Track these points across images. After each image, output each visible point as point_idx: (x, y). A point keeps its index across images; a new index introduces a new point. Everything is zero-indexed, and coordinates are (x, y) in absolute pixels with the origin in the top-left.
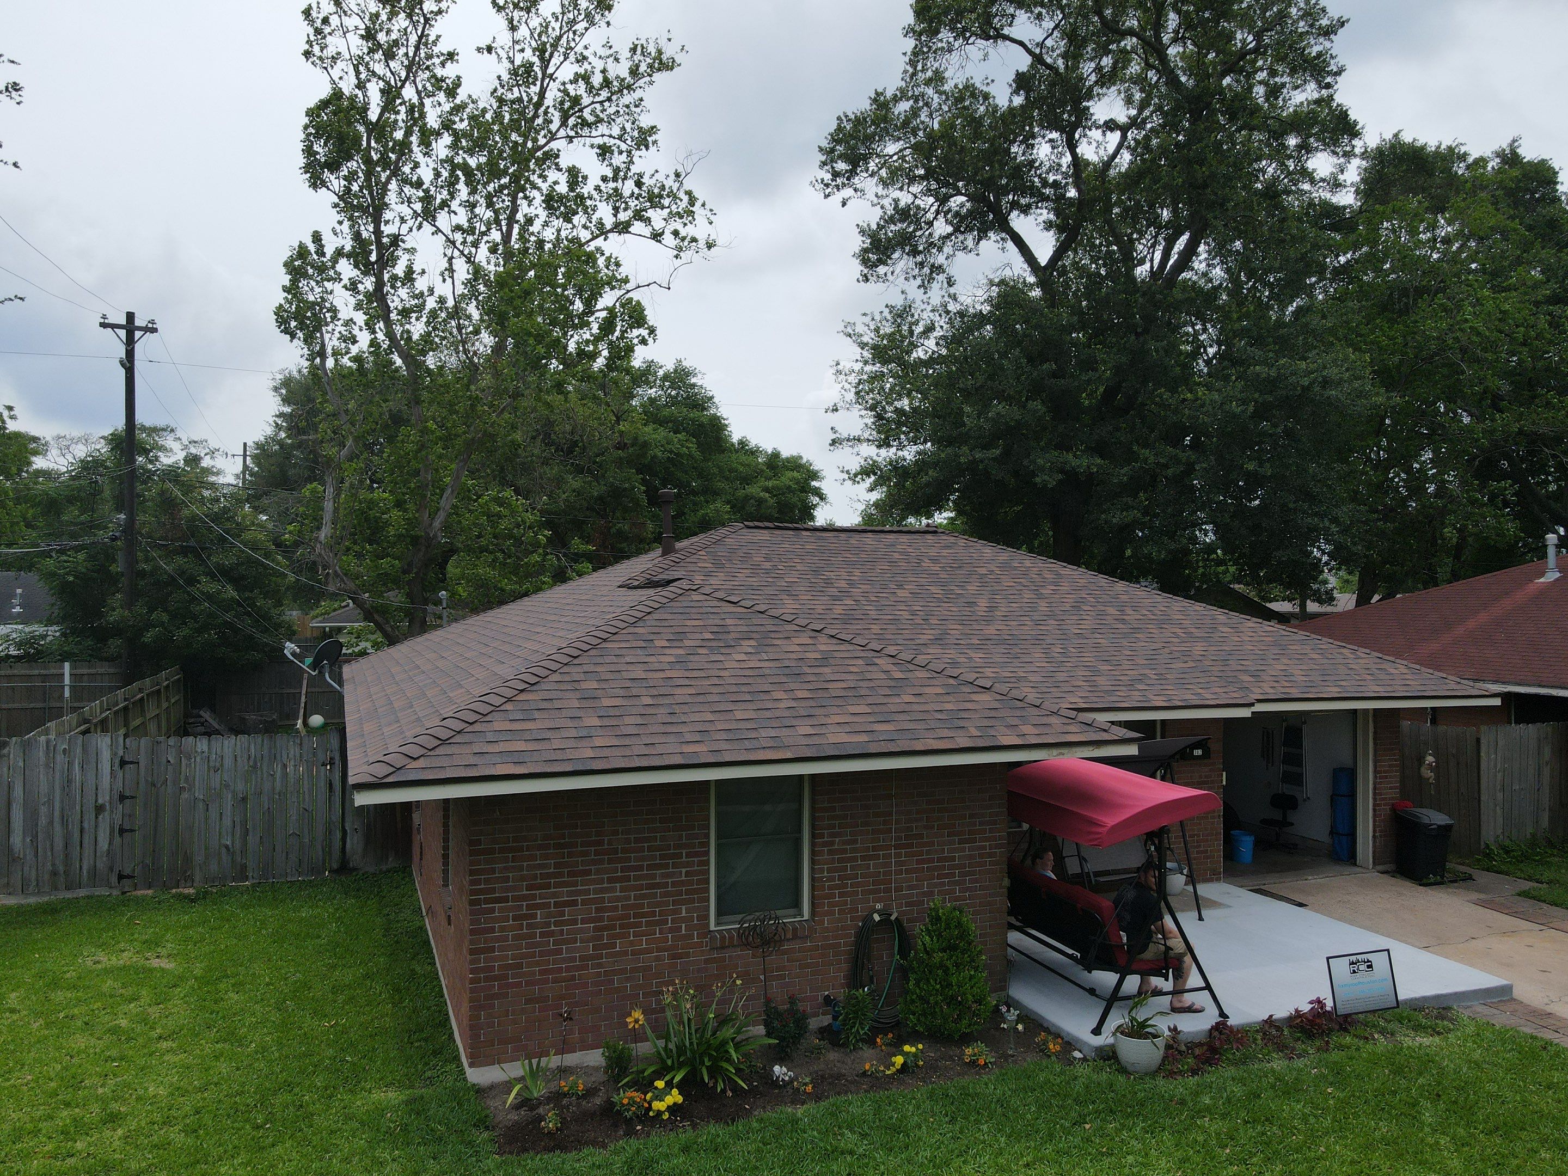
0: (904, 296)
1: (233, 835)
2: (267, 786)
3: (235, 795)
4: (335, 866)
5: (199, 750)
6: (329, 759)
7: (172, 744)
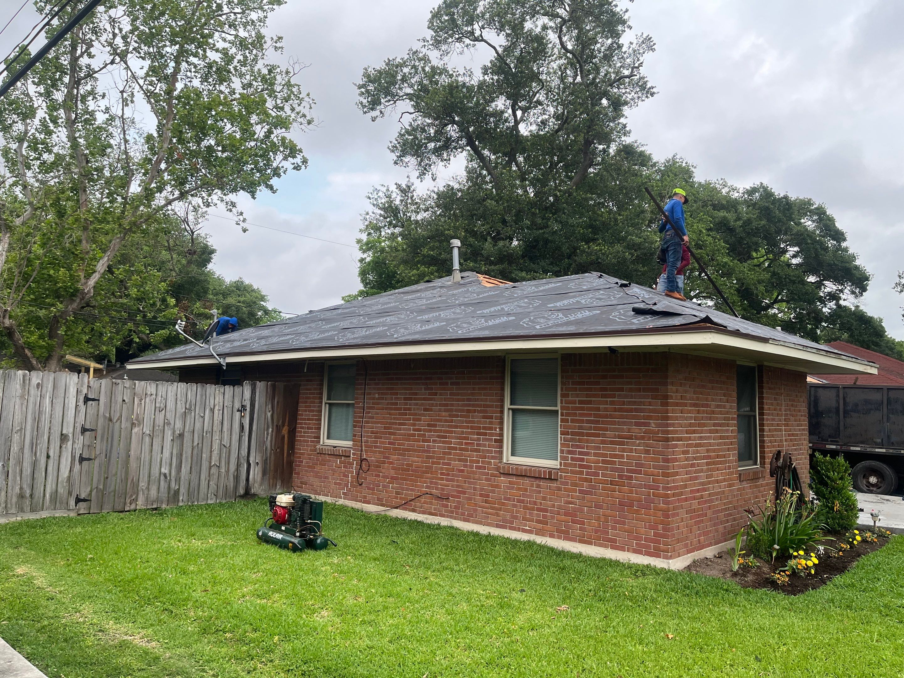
0: (407, 179)
1: (171, 465)
2: (198, 425)
3: (174, 432)
4: (242, 491)
5: (149, 393)
6: (242, 406)
7: (127, 386)
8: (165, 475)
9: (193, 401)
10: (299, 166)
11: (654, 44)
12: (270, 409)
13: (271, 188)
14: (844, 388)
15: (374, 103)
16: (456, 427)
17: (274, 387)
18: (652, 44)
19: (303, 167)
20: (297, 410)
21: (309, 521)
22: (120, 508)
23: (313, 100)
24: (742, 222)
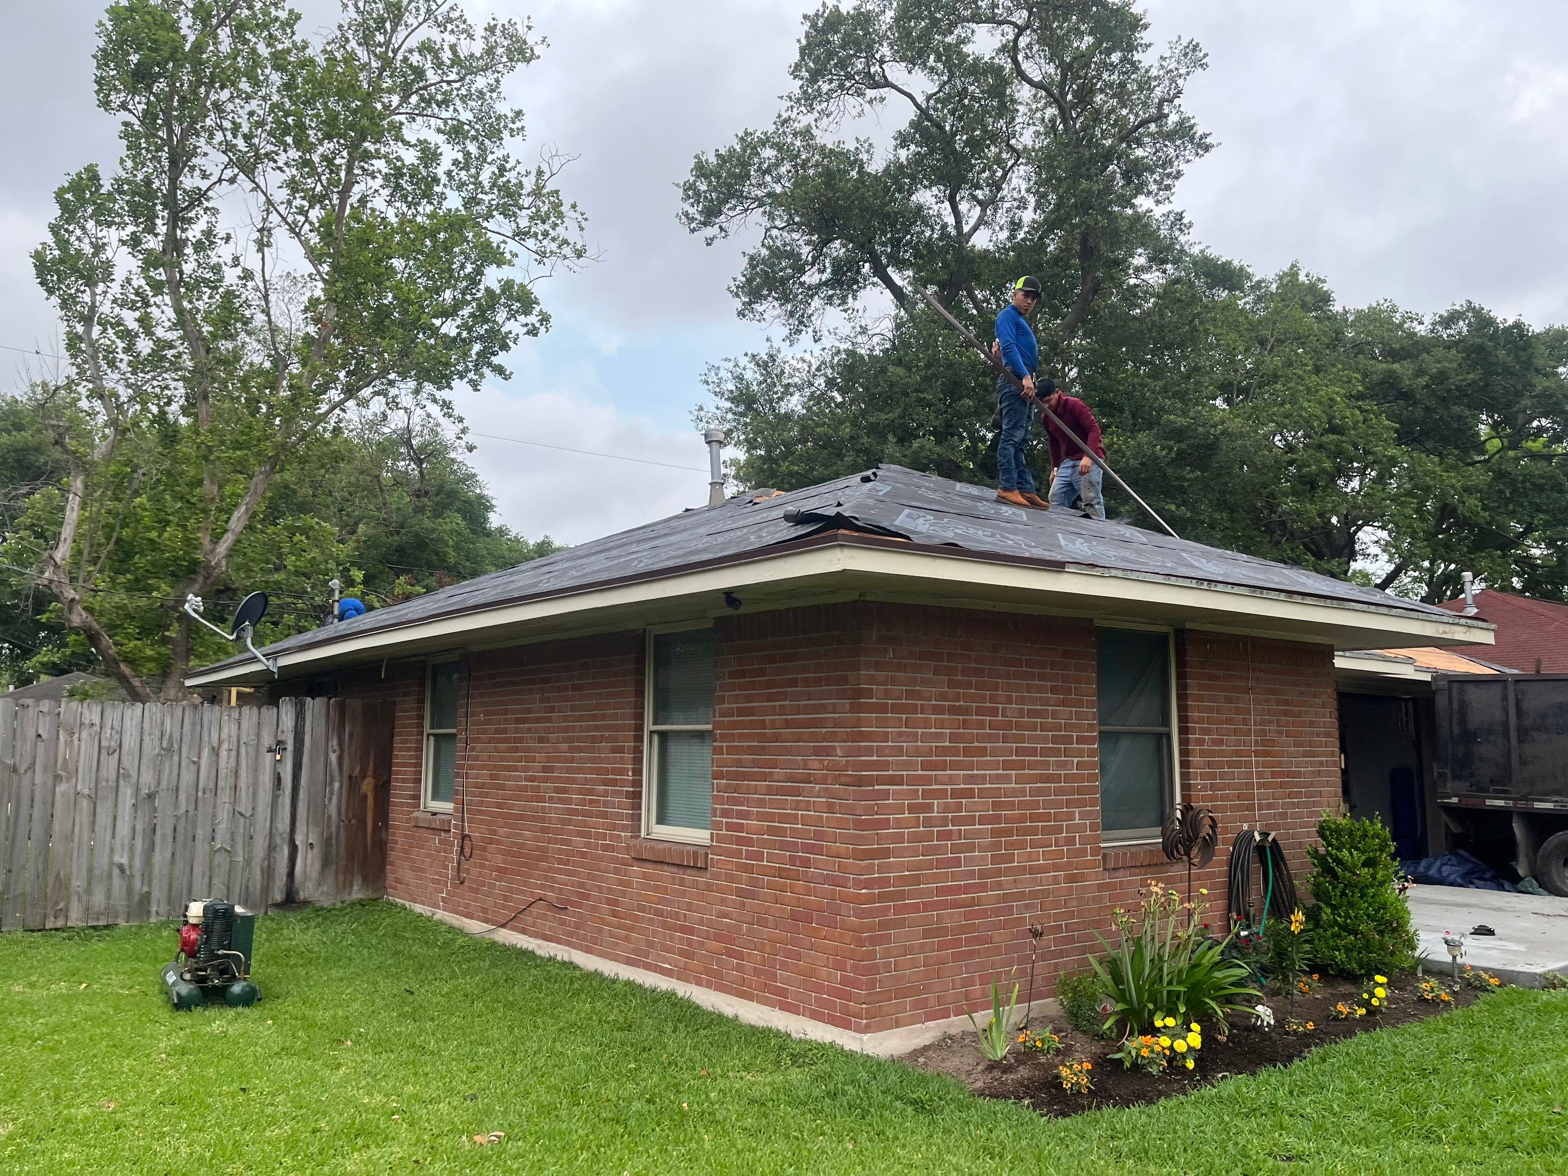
0: (769, 344)
1: (132, 847)
2: (187, 778)
3: (138, 790)
4: (279, 897)
5: (87, 722)
6: (279, 743)
7: (45, 710)
8: (121, 868)
9: (176, 736)
10: (535, 328)
11: (1206, 55)
12: (336, 747)
13: (499, 370)
14: (1517, 681)
15: (711, 213)
16: (579, 770)
17: (342, 708)
18: (1201, 54)
19: (543, 329)
20: (391, 749)
21: (220, 952)
22: (33, 923)
23: (582, 214)
24: (1427, 378)
